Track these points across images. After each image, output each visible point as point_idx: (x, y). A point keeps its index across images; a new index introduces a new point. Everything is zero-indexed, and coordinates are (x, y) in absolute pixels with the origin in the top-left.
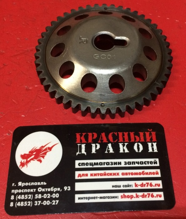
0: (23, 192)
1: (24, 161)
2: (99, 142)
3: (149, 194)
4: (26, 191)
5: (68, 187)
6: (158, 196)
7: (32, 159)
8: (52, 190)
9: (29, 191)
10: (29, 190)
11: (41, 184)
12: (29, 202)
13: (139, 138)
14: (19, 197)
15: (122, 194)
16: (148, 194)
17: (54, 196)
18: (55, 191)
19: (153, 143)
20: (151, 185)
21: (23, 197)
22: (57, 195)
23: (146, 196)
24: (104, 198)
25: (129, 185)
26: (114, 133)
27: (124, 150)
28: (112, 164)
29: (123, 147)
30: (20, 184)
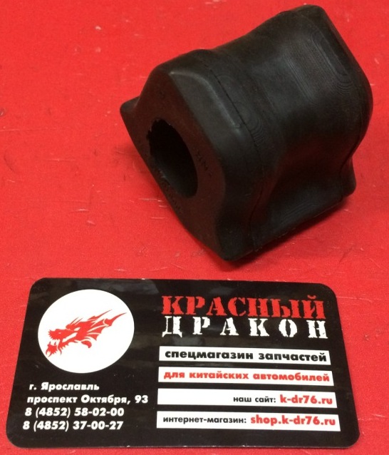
0: (50, 401)
1: (55, 344)
2: (209, 313)
3: (310, 418)
4: (57, 402)
5: (144, 396)
6: (328, 423)
7: (72, 340)
8: (110, 402)
9: (62, 400)
10: (64, 398)
11: (88, 389)
12: (63, 423)
13: (289, 310)
14: (43, 412)
15: (254, 415)
16: (306, 417)
17: (114, 412)
18: (115, 404)
19: (318, 322)
20: (314, 400)
21: (50, 412)
22: (121, 412)
23: (303, 420)
24: (217, 420)
25: (269, 397)
26: (239, 298)
27: (259, 332)
28: (234, 357)
29: (258, 325)
30: (45, 386)
